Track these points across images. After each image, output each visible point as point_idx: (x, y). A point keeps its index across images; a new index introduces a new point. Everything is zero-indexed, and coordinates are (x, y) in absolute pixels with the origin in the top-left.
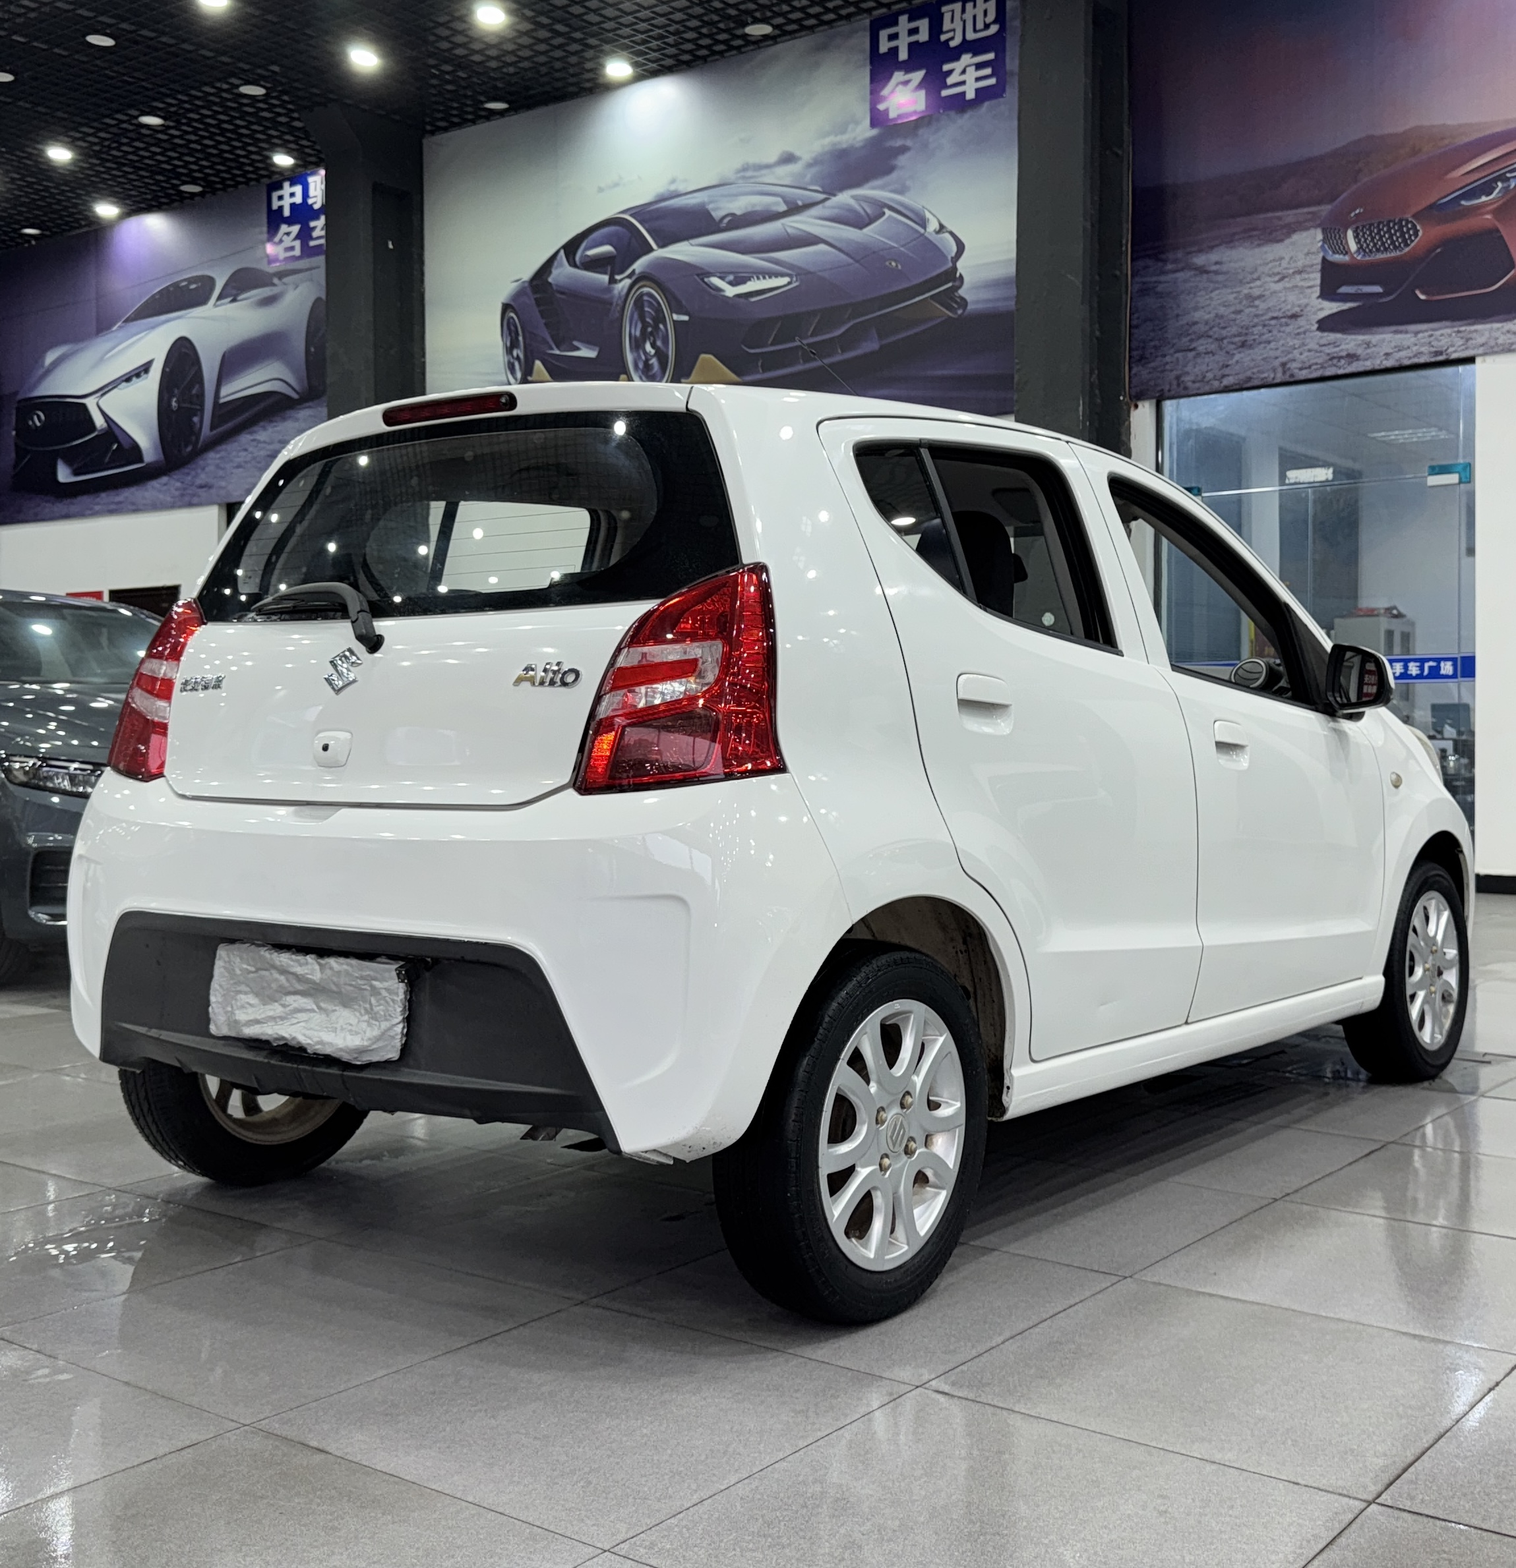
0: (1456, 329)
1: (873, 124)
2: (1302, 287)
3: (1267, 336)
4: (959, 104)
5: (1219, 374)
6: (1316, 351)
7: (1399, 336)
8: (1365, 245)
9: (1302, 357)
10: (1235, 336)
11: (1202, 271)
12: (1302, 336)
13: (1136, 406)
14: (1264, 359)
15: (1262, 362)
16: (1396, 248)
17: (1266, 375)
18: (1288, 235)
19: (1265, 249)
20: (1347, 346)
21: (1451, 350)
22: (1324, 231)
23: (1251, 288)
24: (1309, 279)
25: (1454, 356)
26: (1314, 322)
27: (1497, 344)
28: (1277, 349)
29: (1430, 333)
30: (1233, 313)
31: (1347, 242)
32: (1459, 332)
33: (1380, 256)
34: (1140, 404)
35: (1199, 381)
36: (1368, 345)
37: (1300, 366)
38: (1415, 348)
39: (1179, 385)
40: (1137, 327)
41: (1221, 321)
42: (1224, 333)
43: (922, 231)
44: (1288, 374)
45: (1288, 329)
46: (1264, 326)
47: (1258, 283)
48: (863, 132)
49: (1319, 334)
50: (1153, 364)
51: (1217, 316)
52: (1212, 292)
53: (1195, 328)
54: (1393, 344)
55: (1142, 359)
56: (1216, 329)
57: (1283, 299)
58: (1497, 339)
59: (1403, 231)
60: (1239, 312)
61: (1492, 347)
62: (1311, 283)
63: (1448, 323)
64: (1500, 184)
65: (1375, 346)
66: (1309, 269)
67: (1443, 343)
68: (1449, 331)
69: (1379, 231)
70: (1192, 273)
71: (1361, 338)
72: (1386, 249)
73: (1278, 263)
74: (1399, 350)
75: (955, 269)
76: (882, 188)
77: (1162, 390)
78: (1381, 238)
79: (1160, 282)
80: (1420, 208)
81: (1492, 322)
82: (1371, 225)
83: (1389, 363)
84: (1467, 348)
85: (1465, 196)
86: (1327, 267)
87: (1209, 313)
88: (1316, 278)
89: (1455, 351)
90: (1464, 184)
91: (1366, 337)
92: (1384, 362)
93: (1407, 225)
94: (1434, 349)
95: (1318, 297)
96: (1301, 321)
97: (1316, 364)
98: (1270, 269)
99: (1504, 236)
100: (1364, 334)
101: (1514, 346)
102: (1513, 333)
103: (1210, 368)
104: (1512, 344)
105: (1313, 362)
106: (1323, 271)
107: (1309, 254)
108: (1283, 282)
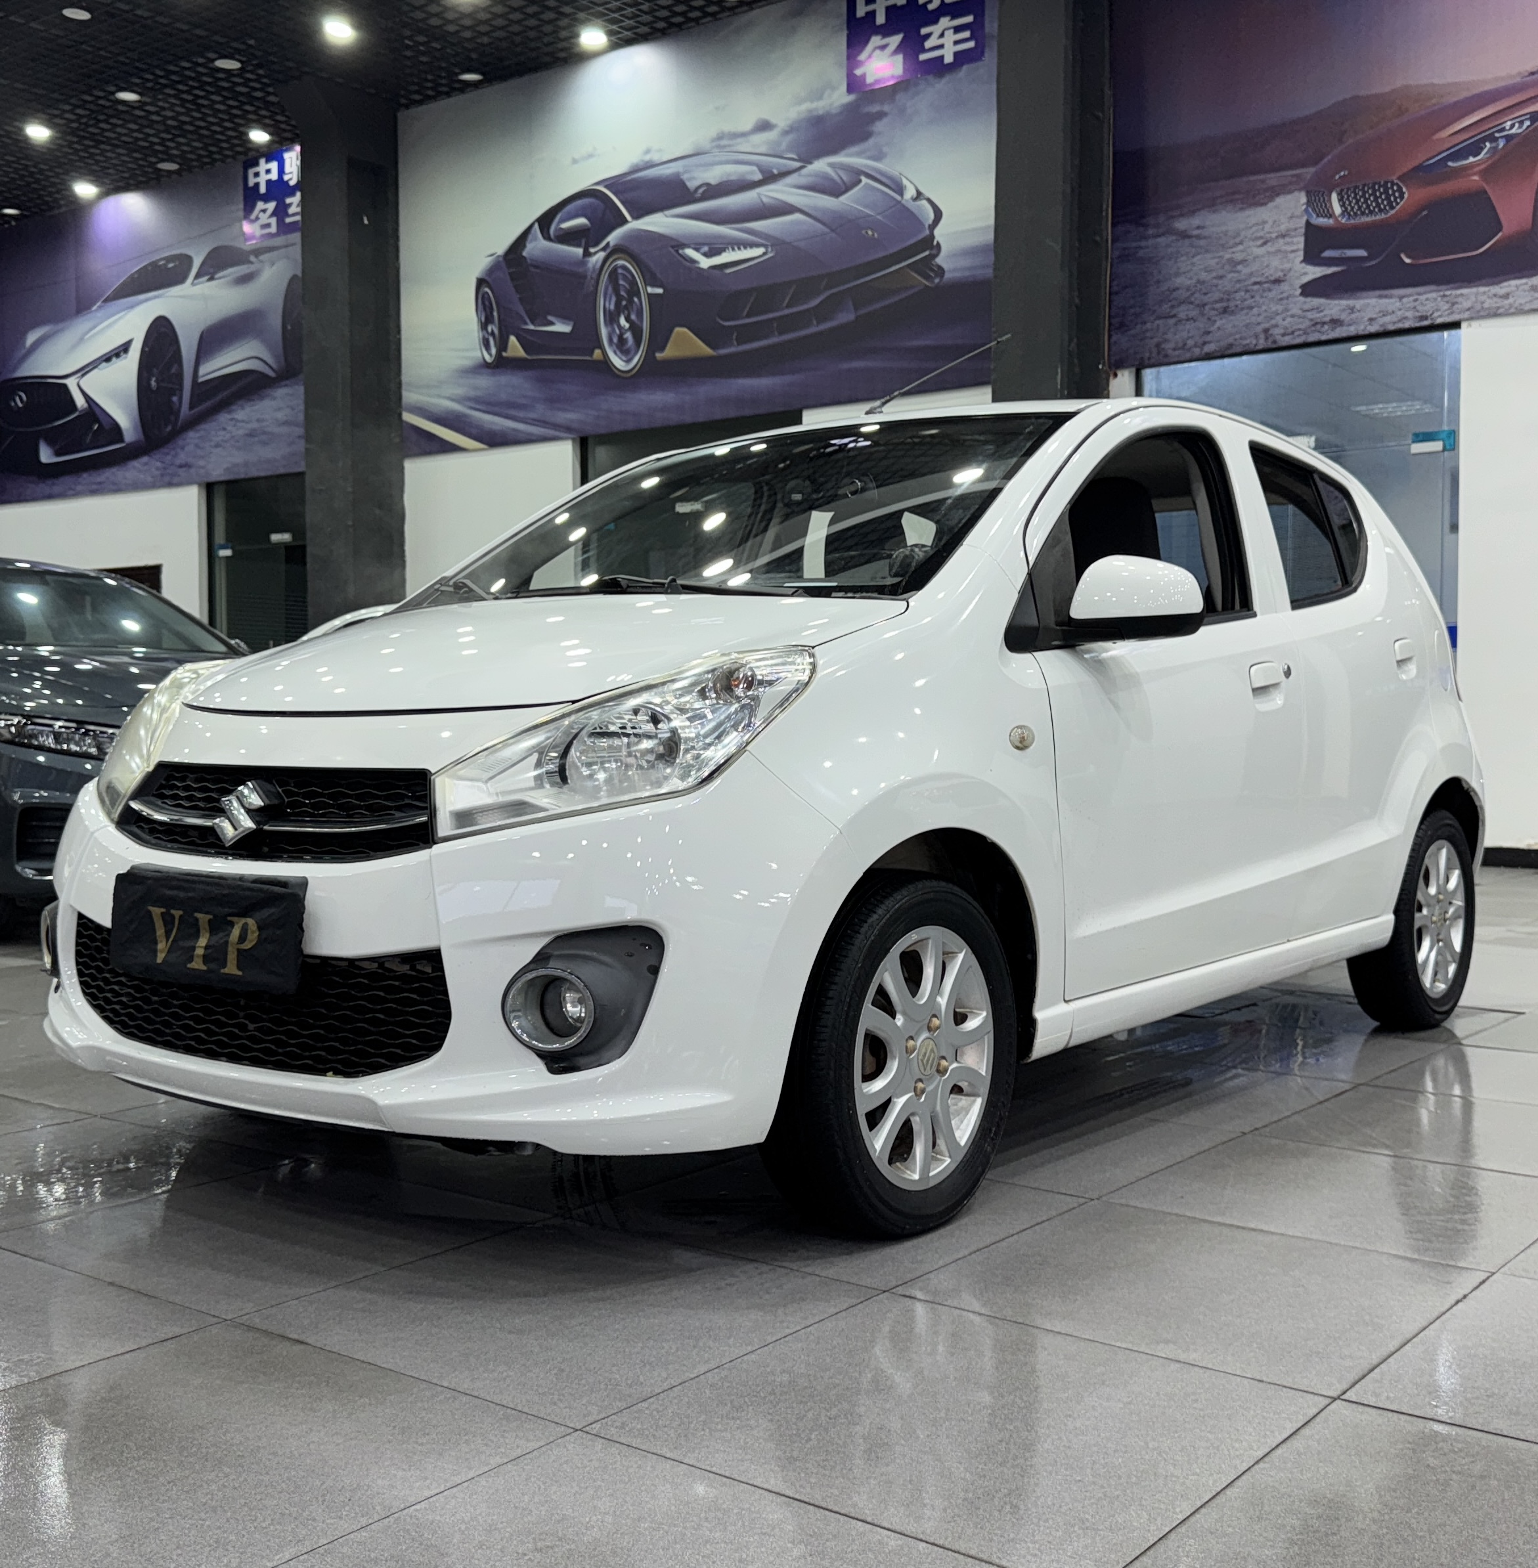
0: (1442, 293)
1: (850, 89)
2: (1286, 252)
3: (1249, 302)
4: (937, 67)
5: (1200, 341)
6: (1299, 317)
7: (1387, 301)
8: (1349, 208)
9: (1284, 322)
10: (1216, 302)
11: (1184, 235)
12: (1285, 302)
13: (1116, 375)
14: (1247, 326)
15: (1243, 329)
16: (1381, 211)
17: (1248, 341)
18: (1271, 199)
19: (1249, 212)
20: (1333, 312)
21: (1436, 315)
22: (1308, 194)
23: (1232, 253)
24: (1292, 243)
25: (1439, 321)
26: (1296, 287)
27: (1482, 308)
28: (1259, 315)
29: (1415, 297)
31: (1330, 205)
32: (1444, 296)
33: (1363, 219)
34: (1119, 373)
35: (1179, 349)
36: (1352, 309)
37: (1282, 331)
38: (1399, 313)
39: (1159, 353)
40: (1117, 293)
41: (1202, 287)
42: (1206, 299)
43: (898, 198)
44: (1270, 340)
45: (1270, 295)
46: (1247, 291)
47: (1241, 247)
48: (839, 97)
49: (1302, 299)
50: (1132, 332)
51: (1198, 281)
52: (1193, 257)
53: (1175, 294)
54: (1377, 309)
55: (1121, 327)
56: (1197, 295)
57: (1265, 264)
58: (1483, 303)
59: (1387, 192)
60: (1221, 277)
61: (1479, 312)
62: (1295, 248)
63: (1433, 287)
64: (1488, 144)
65: (1359, 311)
66: (1293, 233)
67: (1427, 308)
68: (1434, 295)
69: (1364, 193)
70: (1174, 238)
71: (1344, 303)
72: (1371, 212)
73: (1260, 227)
74: (1384, 315)
75: (932, 237)
76: (858, 154)
77: (1142, 358)
78: (1366, 202)
79: (1141, 248)
80: (1405, 170)
81: (1477, 286)
82: (1356, 187)
83: (1373, 329)
84: (1452, 313)
85: (1450, 157)
86: (1311, 231)
87: (1191, 278)
88: (1299, 242)
89: (1440, 316)
90: (1451, 144)
91: (1351, 302)
92: (1368, 327)
93: (1392, 188)
94: (1418, 314)
95: (1302, 262)
96: (1284, 287)
97: (1299, 329)
98: (1252, 233)
99: (1492, 198)
100: (1348, 299)
101: (1501, 311)
102: (1501, 297)
103: (1190, 335)
104: (1498, 308)
105: (1295, 327)
106: (1307, 236)
107: (1291, 217)
108: (1265, 247)
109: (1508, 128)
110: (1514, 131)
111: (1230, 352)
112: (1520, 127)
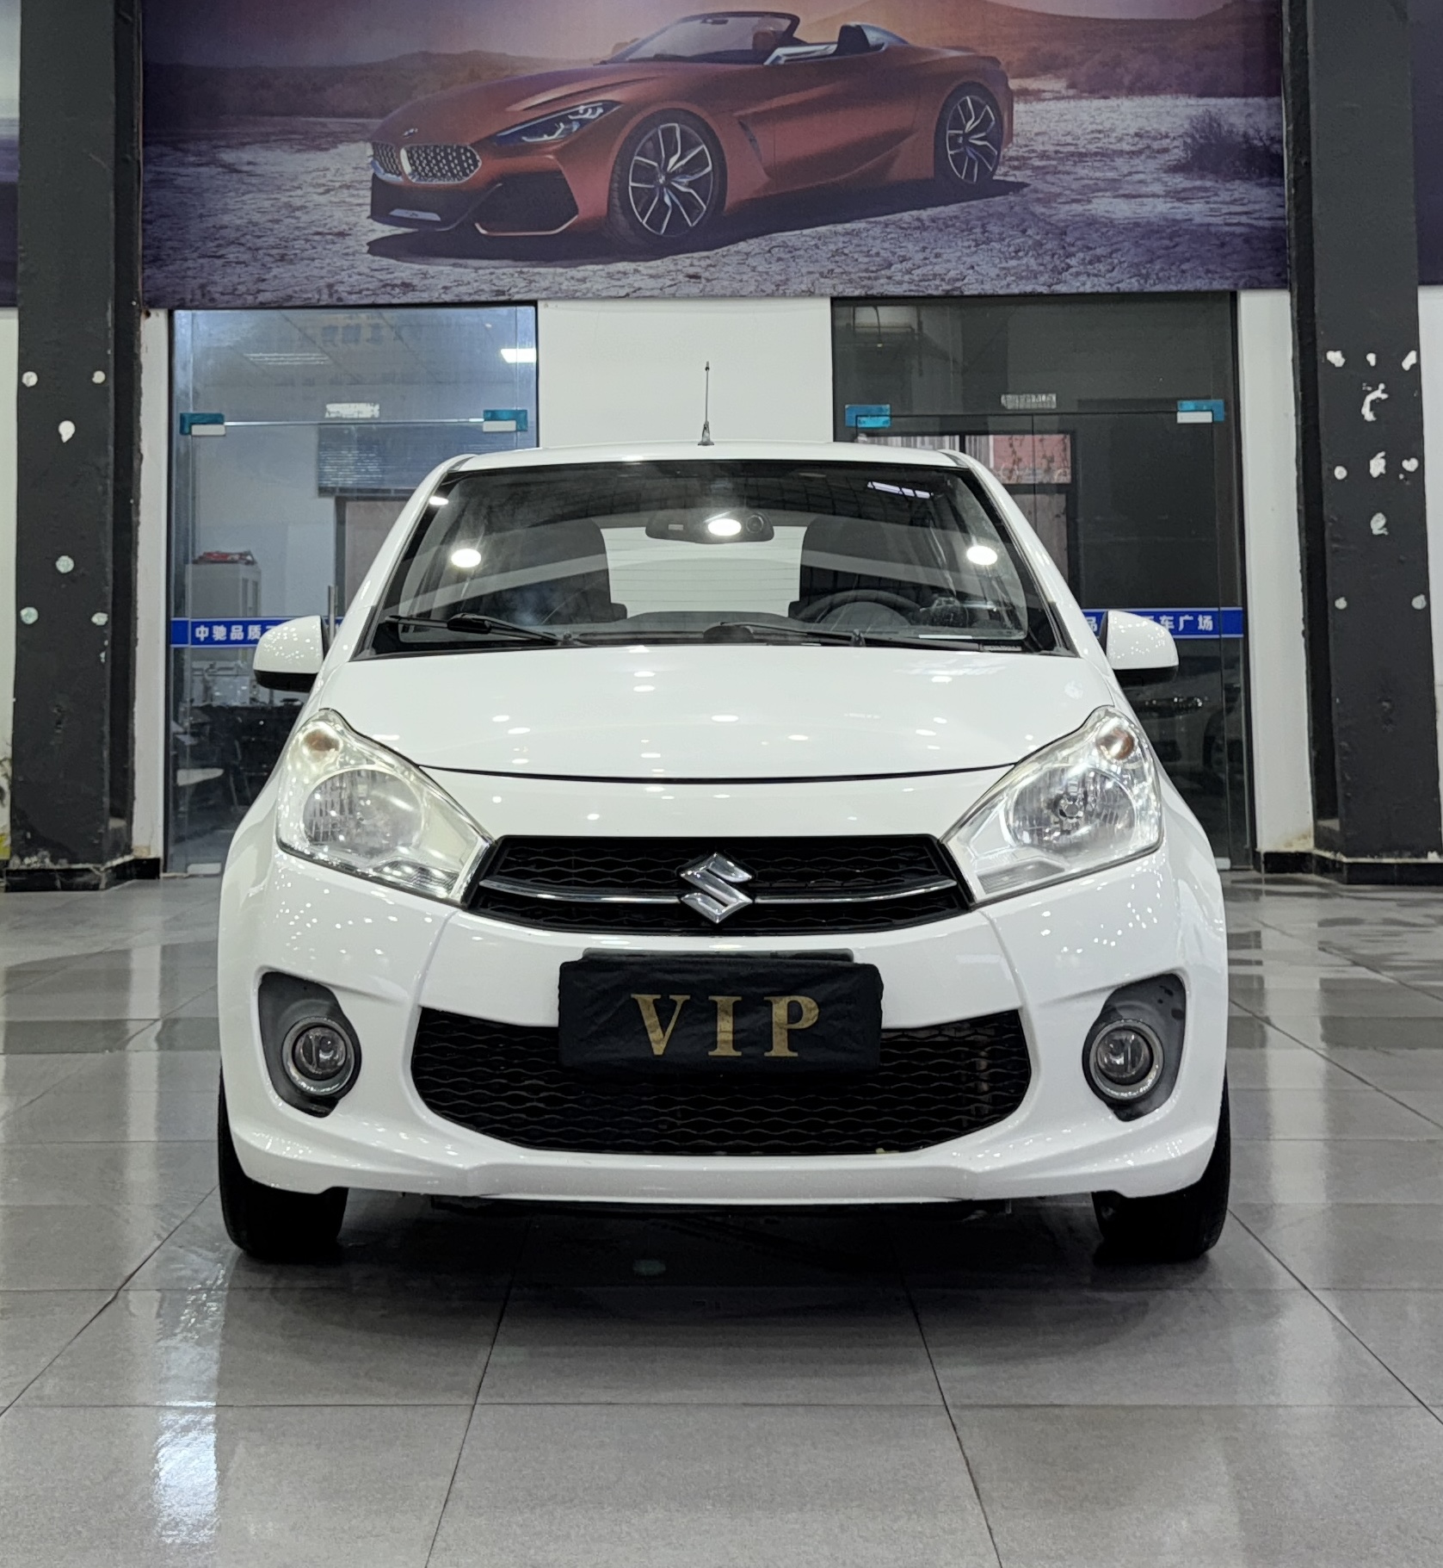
0: (519, 269)
2: (351, 204)
3: (310, 253)
5: (254, 288)
6: (367, 276)
7: (462, 270)
8: (420, 168)
9: (351, 280)
10: (273, 248)
11: (231, 169)
12: (351, 258)
13: (148, 315)
14: (307, 278)
15: (306, 282)
16: (454, 176)
17: (310, 295)
18: (334, 145)
19: (306, 156)
20: (403, 275)
21: (513, 289)
22: (375, 146)
23: (291, 196)
24: (358, 195)
25: (517, 297)
26: (364, 243)
27: (560, 289)
28: (322, 268)
29: (492, 270)
30: (270, 221)
31: (400, 163)
32: (521, 272)
33: (436, 182)
34: (153, 312)
35: (228, 294)
36: (425, 275)
37: (349, 289)
38: (475, 284)
39: (203, 295)
40: (150, 222)
41: (256, 229)
42: (259, 242)
44: (335, 296)
45: (334, 248)
46: (306, 240)
47: (299, 192)
49: (369, 256)
50: (171, 268)
51: (250, 222)
52: (243, 194)
53: (224, 232)
54: (452, 278)
55: (156, 261)
56: (248, 237)
57: (328, 214)
58: (560, 284)
59: (461, 159)
60: (277, 221)
61: (557, 293)
62: (360, 201)
63: (510, 262)
64: (562, 125)
65: (433, 277)
66: (358, 186)
67: (504, 283)
68: (511, 270)
69: (436, 154)
70: (220, 169)
71: (417, 266)
72: (444, 176)
73: (322, 173)
74: (459, 285)
77: (183, 299)
78: (437, 164)
79: (178, 175)
80: (478, 137)
81: (555, 266)
82: (426, 147)
83: (447, 298)
84: (530, 291)
85: (526, 132)
86: (379, 186)
87: (241, 218)
88: (366, 196)
89: (518, 293)
90: (524, 120)
91: (424, 267)
92: (443, 296)
93: (465, 154)
94: (496, 288)
95: (368, 217)
96: (349, 241)
97: (368, 289)
98: (313, 179)
99: (567, 179)
100: (420, 264)
101: (578, 294)
102: (578, 280)
103: (242, 280)
104: (576, 291)
105: (361, 287)
106: (373, 189)
107: (356, 168)
108: (328, 195)
109: (581, 112)
110: (587, 116)
111: (290, 304)
112: (593, 113)
